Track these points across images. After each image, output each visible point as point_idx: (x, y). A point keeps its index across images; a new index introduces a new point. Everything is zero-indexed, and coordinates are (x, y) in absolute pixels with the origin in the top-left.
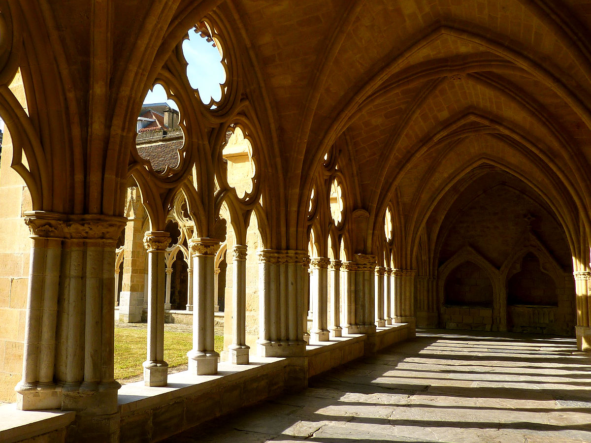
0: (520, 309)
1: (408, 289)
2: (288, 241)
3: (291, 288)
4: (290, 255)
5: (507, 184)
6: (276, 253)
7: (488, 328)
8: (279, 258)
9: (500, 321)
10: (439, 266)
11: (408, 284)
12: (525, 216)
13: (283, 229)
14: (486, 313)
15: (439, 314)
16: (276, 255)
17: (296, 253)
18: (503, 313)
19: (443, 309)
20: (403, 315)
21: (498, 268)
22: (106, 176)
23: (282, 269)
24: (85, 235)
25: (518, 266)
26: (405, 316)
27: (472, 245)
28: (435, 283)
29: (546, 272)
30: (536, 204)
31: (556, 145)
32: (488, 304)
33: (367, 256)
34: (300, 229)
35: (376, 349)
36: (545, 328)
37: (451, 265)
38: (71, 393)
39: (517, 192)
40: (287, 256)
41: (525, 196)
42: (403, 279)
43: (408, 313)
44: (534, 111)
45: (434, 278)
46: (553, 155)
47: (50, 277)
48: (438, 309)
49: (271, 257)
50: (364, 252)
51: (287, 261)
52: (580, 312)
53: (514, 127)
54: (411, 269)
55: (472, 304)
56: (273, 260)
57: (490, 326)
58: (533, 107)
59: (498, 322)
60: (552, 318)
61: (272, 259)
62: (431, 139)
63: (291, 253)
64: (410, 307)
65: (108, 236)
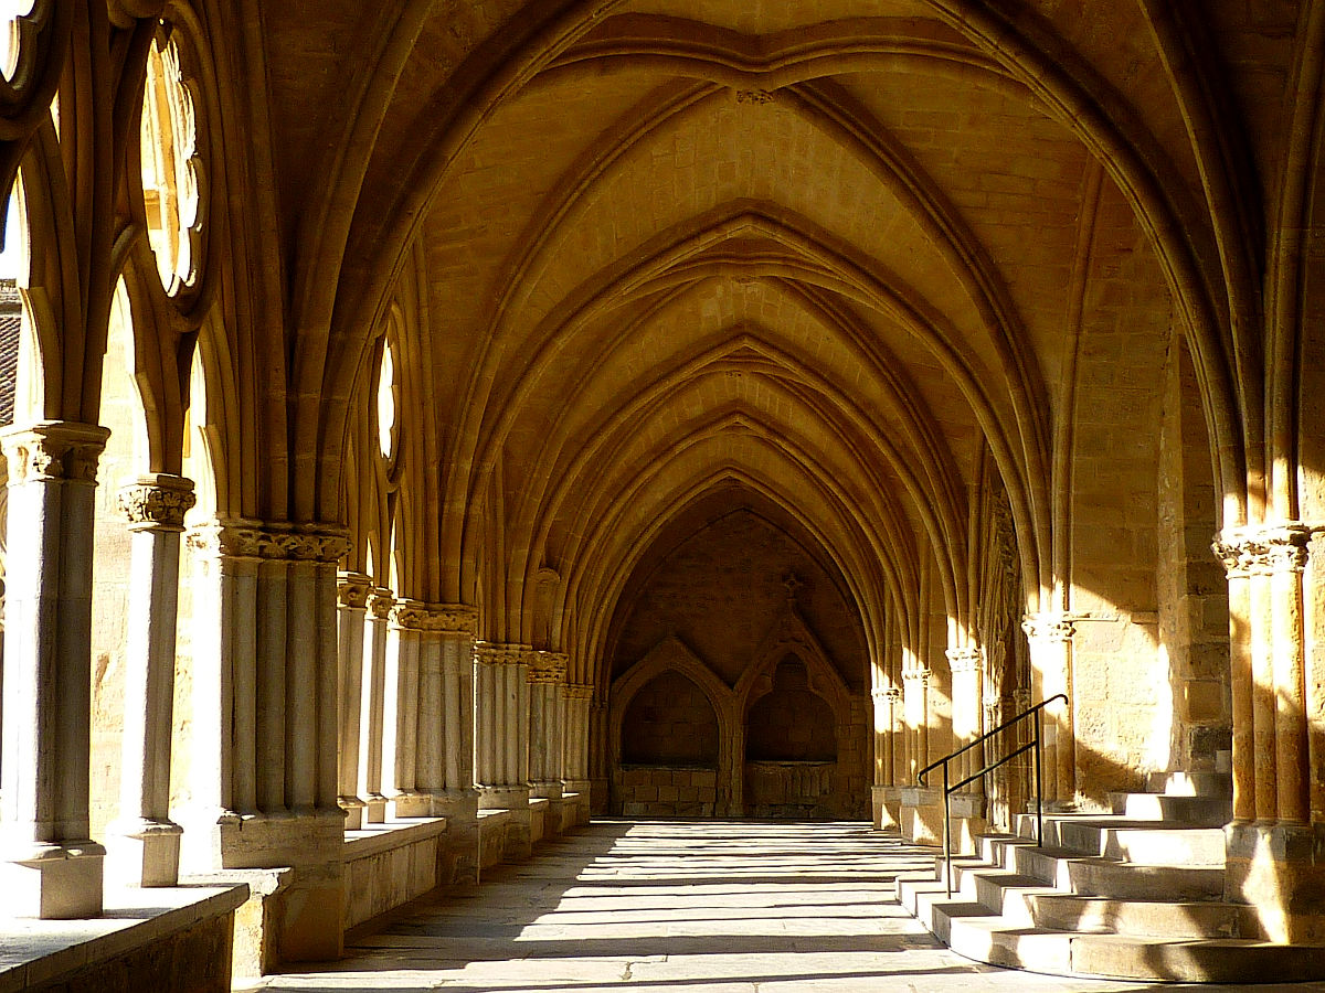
0: (769, 769)
1: (578, 725)
2: (508, 629)
3: (511, 703)
4: (511, 651)
5: (753, 510)
6: (493, 648)
7: (707, 809)
8: (495, 656)
9: (731, 796)
10: (612, 681)
11: (578, 713)
12: (785, 578)
13: (502, 611)
14: (703, 778)
15: (610, 783)
16: (493, 651)
17: (521, 649)
18: (736, 781)
19: (617, 773)
20: (569, 777)
21: (731, 685)
22: (464, 561)
23: (499, 674)
24: (444, 626)
25: (768, 680)
26: (573, 780)
27: (680, 636)
28: (603, 716)
29: (817, 692)
30: (805, 554)
31: (864, 485)
32: (709, 761)
33: (554, 655)
34: (525, 612)
35: (563, 825)
36: (813, 806)
37: (638, 678)
38: (441, 799)
39: (770, 526)
40: (506, 654)
41: (786, 538)
42: (570, 703)
43: (577, 775)
44: (838, 432)
45: (602, 706)
46: (858, 498)
47: (413, 672)
48: (608, 772)
49: (485, 654)
50: (548, 648)
51: (505, 662)
52: (880, 762)
53: (804, 446)
54: (585, 683)
55: (677, 761)
56: (489, 659)
57: (712, 805)
58: (836, 426)
59: (727, 796)
60: (826, 786)
61: (486, 658)
62: (671, 448)
63: (514, 649)
64: (582, 760)
65: (466, 628)
